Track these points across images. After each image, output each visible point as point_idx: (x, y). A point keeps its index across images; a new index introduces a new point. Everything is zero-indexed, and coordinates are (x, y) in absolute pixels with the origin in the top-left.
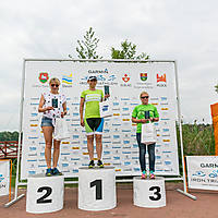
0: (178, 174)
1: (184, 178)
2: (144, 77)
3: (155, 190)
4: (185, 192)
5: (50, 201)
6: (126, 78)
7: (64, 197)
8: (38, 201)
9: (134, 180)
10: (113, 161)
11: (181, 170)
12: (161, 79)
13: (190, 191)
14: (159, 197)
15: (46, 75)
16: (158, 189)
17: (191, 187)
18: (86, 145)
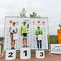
0: (48, 49)
1: (50, 50)
2: (39, 22)
4: (50, 54)
5: (12, 56)
6: (34, 22)
7: (16, 55)
8: (9, 57)
9: (36, 51)
10: (30, 45)
11: (49, 48)
14: (43, 55)
15: (11, 21)
16: (43, 53)
18: (22, 41)
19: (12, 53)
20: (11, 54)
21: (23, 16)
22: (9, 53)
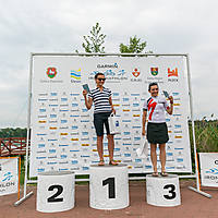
0: (191, 171)
1: (197, 176)
2: (155, 71)
3: (170, 189)
4: (199, 190)
5: (61, 200)
6: (136, 73)
7: (75, 195)
9: (147, 178)
10: (123, 158)
12: (172, 73)
13: (203, 188)
14: (174, 196)
16: (173, 187)
17: (204, 184)
18: (95, 142)
19: (60, 189)
20: (56, 190)
21: (93, 50)
22: (51, 189)
